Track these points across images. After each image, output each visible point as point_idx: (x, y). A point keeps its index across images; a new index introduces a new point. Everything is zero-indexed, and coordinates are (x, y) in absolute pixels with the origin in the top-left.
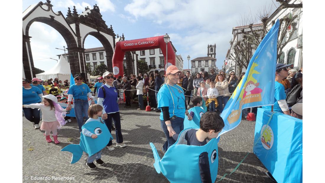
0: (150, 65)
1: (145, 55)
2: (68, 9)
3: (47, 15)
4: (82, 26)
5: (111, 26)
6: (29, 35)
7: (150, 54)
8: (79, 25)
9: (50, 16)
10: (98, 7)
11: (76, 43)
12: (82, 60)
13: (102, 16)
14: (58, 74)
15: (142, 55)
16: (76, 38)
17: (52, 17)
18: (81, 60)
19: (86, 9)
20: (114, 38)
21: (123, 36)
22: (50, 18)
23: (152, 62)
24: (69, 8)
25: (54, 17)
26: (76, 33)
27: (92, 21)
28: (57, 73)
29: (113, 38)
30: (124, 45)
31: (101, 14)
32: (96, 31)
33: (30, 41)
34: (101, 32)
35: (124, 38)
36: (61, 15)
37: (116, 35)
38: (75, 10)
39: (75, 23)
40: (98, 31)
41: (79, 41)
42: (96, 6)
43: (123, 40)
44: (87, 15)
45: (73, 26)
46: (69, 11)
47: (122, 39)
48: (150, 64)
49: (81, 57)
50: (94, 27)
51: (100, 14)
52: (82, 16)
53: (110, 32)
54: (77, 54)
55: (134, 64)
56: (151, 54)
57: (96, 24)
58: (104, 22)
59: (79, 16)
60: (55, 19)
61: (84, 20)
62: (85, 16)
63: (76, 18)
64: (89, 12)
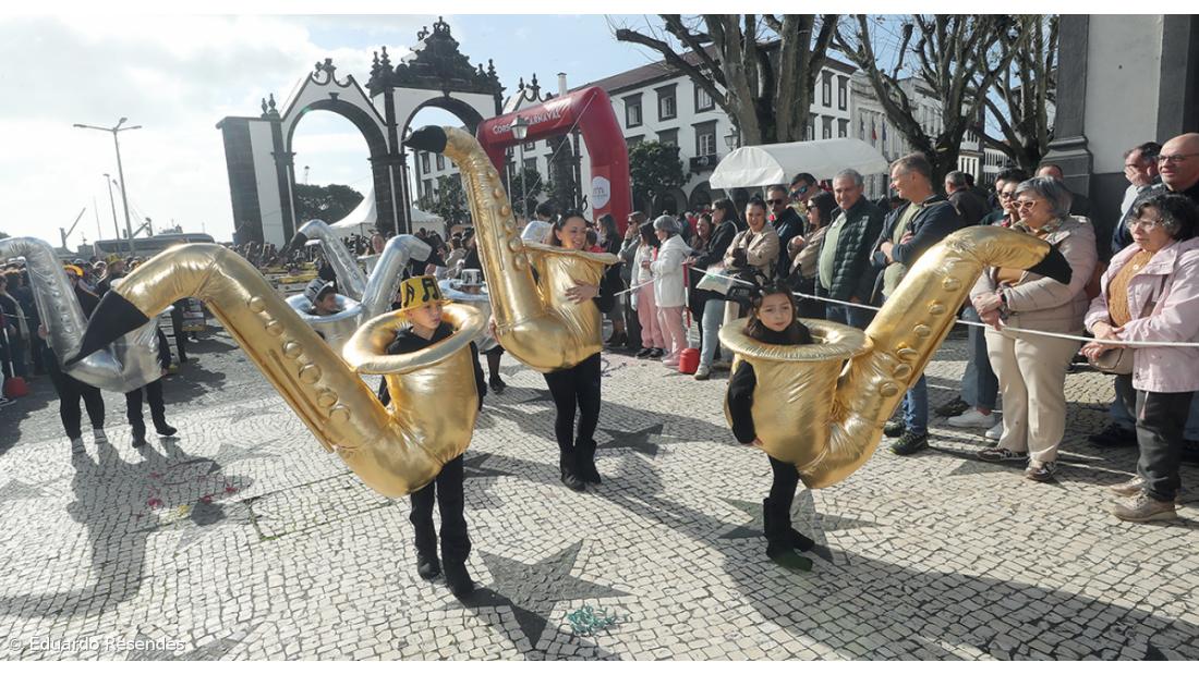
0: (694, 155)
1: (675, 117)
2: (373, 57)
3: (323, 94)
4: (400, 94)
5: (491, 61)
6: (293, 151)
7: (698, 111)
8: (394, 94)
9: (331, 94)
10: (444, 24)
11: (384, 141)
12: (398, 186)
13: (457, 44)
14: (361, 224)
15: (666, 119)
16: (384, 131)
17: (334, 95)
18: (396, 186)
19: (421, 35)
20: (498, 99)
21: (535, 81)
22: (330, 98)
23: (704, 144)
24: (376, 53)
25: (337, 94)
26: (385, 119)
28: (358, 222)
29: (495, 98)
30: (491, 131)
31: (456, 40)
32: (438, 94)
33: (294, 161)
34: (453, 95)
35: (536, 88)
36: (353, 84)
37: (504, 89)
38: (385, 56)
39: (384, 91)
40: (446, 92)
41: (393, 134)
42: (441, 23)
43: (536, 95)
44: (415, 57)
45: (379, 102)
46: (376, 60)
47: (530, 94)
48: (698, 153)
49: (397, 178)
50: (432, 86)
51: (453, 40)
52: (401, 67)
53: (488, 83)
54: (388, 169)
55: (578, 170)
56: (701, 106)
57: (440, 75)
58: (465, 60)
59: (394, 70)
60: (339, 98)
61: (410, 76)
62: (408, 65)
63: (386, 78)
64: (422, 46)
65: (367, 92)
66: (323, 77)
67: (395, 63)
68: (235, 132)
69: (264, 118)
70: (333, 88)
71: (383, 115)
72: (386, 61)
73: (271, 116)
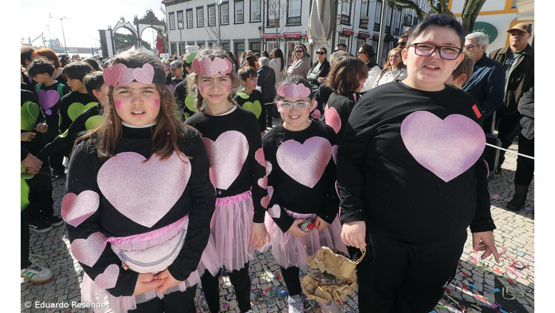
2: (134, 17)
3: (122, 25)
4: (140, 25)
10: (152, 10)
11: (136, 36)
16: (137, 34)
22: (124, 26)
27: (147, 20)
29: (165, 27)
32: (150, 26)
34: (154, 26)
36: (129, 23)
39: (137, 25)
40: (152, 25)
41: (138, 34)
44: (144, 17)
45: (135, 27)
50: (148, 24)
51: (154, 14)
52: (141, 20)
53: (162, 23)
54: (137, 42)
57: (150, 21)
58: (156, 18)
60: (126, 26)
61: (143, 21)
63: (137, 22)
64: (146, 15)
65: (133, 24)
66: (122, 21)
67: (139, 19)
68: (102, 33)
69: (109, 30)
70: (124, 24)
71: (136, 30)
72: (137, 18)
73: (110, 30)
